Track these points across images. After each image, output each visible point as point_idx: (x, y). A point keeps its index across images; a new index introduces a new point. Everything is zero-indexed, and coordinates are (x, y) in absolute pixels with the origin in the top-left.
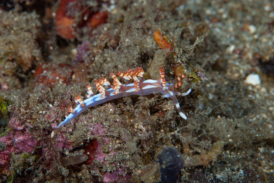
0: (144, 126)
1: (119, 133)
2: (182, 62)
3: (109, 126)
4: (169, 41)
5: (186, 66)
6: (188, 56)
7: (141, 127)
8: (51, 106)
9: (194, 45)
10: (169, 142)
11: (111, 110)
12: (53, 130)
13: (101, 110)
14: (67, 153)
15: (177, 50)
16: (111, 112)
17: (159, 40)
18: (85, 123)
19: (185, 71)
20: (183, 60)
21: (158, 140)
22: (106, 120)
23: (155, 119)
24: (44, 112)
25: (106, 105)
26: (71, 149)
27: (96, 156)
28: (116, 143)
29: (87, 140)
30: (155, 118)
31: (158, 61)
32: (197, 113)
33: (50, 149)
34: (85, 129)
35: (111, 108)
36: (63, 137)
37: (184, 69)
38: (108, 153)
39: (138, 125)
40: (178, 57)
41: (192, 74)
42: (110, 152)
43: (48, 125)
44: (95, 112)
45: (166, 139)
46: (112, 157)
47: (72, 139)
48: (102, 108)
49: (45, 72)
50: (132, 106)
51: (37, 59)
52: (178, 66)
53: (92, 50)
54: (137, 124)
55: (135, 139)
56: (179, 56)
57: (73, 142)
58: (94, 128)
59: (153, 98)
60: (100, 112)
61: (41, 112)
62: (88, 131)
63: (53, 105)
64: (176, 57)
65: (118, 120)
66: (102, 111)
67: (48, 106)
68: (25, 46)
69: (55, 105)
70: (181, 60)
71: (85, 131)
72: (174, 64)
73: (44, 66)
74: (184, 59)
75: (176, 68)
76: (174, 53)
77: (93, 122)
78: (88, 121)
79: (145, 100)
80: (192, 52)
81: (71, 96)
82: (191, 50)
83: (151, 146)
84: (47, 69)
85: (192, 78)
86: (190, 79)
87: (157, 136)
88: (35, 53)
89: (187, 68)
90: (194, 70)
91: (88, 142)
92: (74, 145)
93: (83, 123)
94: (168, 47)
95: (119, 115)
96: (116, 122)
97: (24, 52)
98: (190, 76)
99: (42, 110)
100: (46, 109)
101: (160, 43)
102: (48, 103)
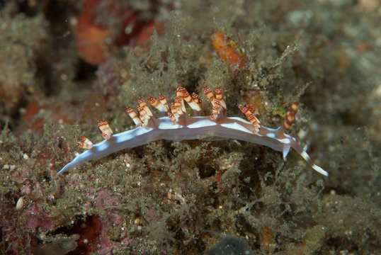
0: (184, 194)
1: (137, 204)
2: (261, 87)
3: (123, 194)
4: (238, 50)
5: (267, 95)
6: (272, 78)
7: (179, 196)
8: (26, 156)
9: (282, 57)
10: (232, 229)
11: (128, 165)
12: (21, 196)
13: (111, 165)
14: (42, 236)
15: (252, 67)
16: (129, 168)
17: (221, 47)
18: (82, 186)
19: (266, 104)
20: (262, 84)
21: (211, 222)
22: (118, 183)
23: (206, 186)
24: (13, 167)
25: (121, 157)
26: (51, 229)
27: (99, 246)
28: (134, 224)
29: (81, 216)
30: (207, 182)
31: (214, 81)
32: (278, 175)
33: (14, 229)
34: (79, 198)
35: (128, 163)
36: (37, 208)
37: (265, 100)
38: (118, 240)
39: (173, 193)
40: (253, 80)
41: (278, 110)
42: (123, 239)
43: (15, 188)
44: (100, 169)
45: (225, 222)
46: (124, 248)
47: (53, 212)
48: (114, 162)
49: (42, 111)
50: (166, 160)
51: (31, 89)
52: (253, 95)
53: (119, 72)
54: (171, 191)
55: (166, 215)
56: (255, 77)
57: (55, 218)
58: (96, 196)
59: (197, 148)
60: (109, 169)
61: (6, 167)
62: (85, 200)
63: (29, 156)
64: (251, 79)
65: (139, 184)
66: (113, 167)
67: (21, 157)
68: (11, 67)
69: (32, 155)
70: (259, 85)
71: (79, 201)
72: (245, 90)
73: (42, 103)
74: (264, 82)
75: (250, 98)
76: (247, 71)
77: (96, 186)
78: (85, 184)
79: (186, 149)
80: (278, 70)
81: (61, 140)
82: (276, 67)
83: (197, 233)
84: (46, 107)
85: (278, 116)
86: (274, 119)
87: (210, 215)
88: (26, 78)
89: (270, 99)
90: (283, 104)
91: (84, 219)
92: (57, 223)
93: (77, 188)
94: (236, 61)
95: (143, 175)
96: (135, 186)
97: (7, 77)
98: (275, 113)
99: (9, 164)
100: (16, 161)
101: (223, 52)
102: (21, 152)
